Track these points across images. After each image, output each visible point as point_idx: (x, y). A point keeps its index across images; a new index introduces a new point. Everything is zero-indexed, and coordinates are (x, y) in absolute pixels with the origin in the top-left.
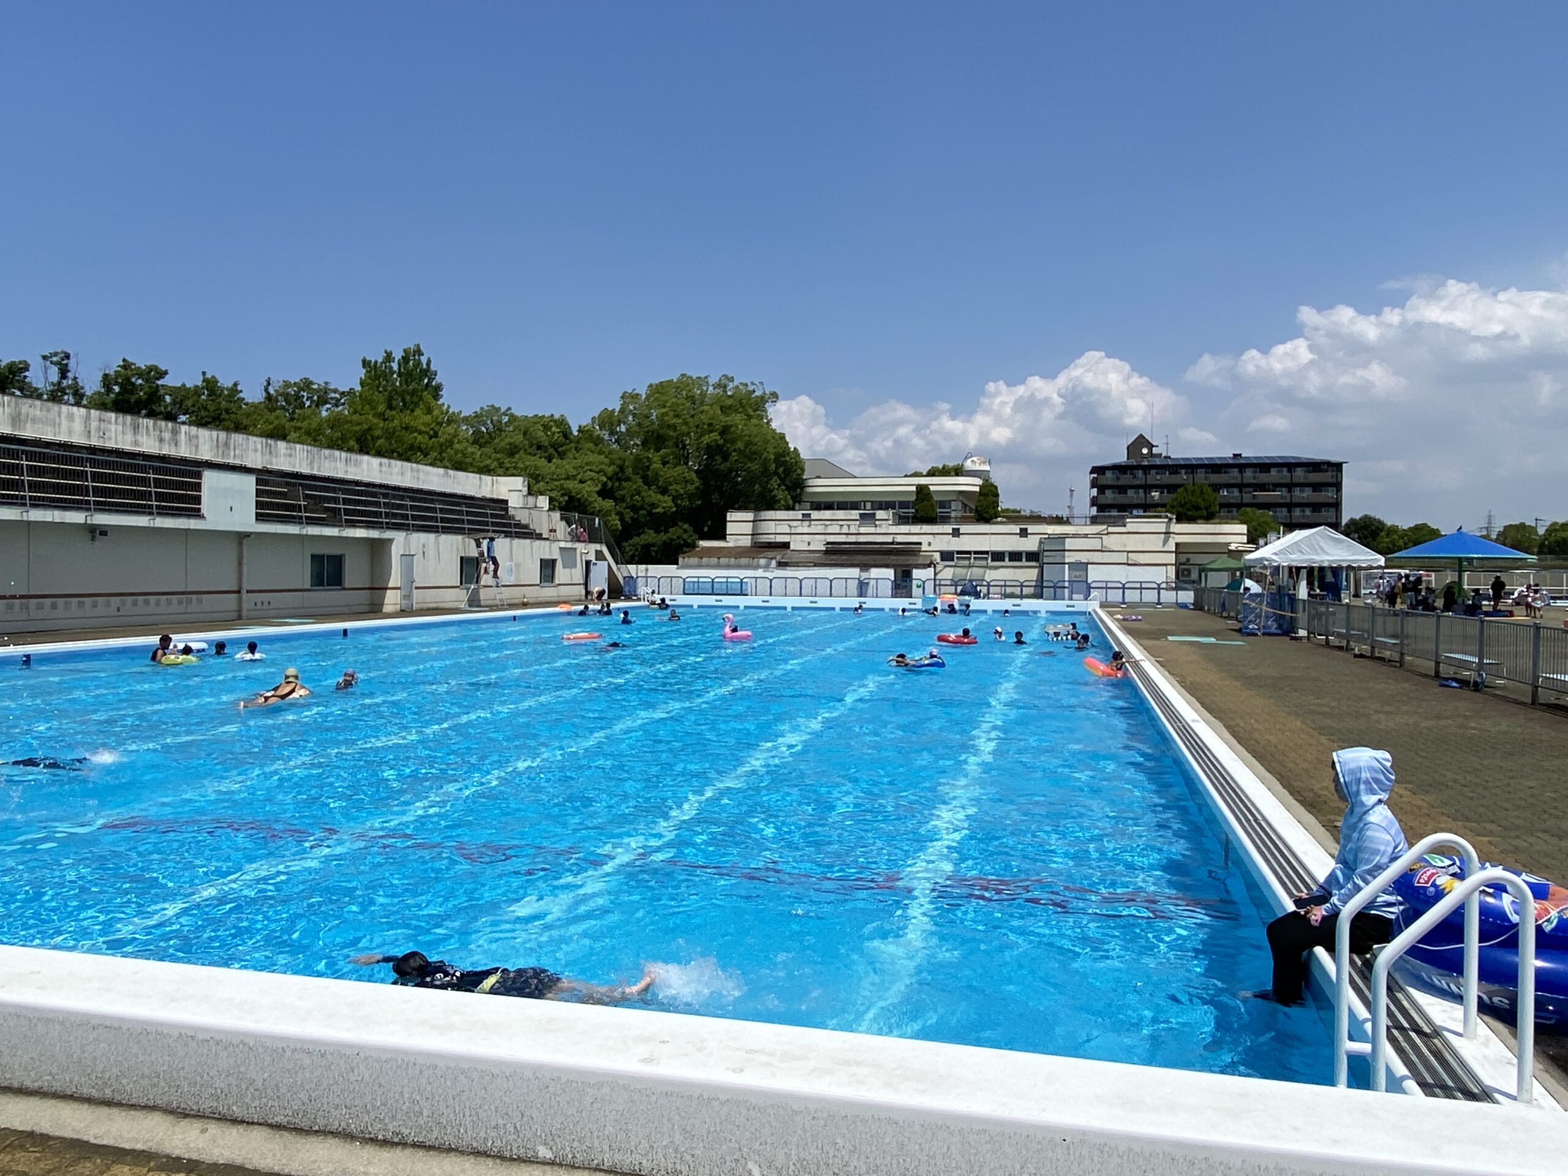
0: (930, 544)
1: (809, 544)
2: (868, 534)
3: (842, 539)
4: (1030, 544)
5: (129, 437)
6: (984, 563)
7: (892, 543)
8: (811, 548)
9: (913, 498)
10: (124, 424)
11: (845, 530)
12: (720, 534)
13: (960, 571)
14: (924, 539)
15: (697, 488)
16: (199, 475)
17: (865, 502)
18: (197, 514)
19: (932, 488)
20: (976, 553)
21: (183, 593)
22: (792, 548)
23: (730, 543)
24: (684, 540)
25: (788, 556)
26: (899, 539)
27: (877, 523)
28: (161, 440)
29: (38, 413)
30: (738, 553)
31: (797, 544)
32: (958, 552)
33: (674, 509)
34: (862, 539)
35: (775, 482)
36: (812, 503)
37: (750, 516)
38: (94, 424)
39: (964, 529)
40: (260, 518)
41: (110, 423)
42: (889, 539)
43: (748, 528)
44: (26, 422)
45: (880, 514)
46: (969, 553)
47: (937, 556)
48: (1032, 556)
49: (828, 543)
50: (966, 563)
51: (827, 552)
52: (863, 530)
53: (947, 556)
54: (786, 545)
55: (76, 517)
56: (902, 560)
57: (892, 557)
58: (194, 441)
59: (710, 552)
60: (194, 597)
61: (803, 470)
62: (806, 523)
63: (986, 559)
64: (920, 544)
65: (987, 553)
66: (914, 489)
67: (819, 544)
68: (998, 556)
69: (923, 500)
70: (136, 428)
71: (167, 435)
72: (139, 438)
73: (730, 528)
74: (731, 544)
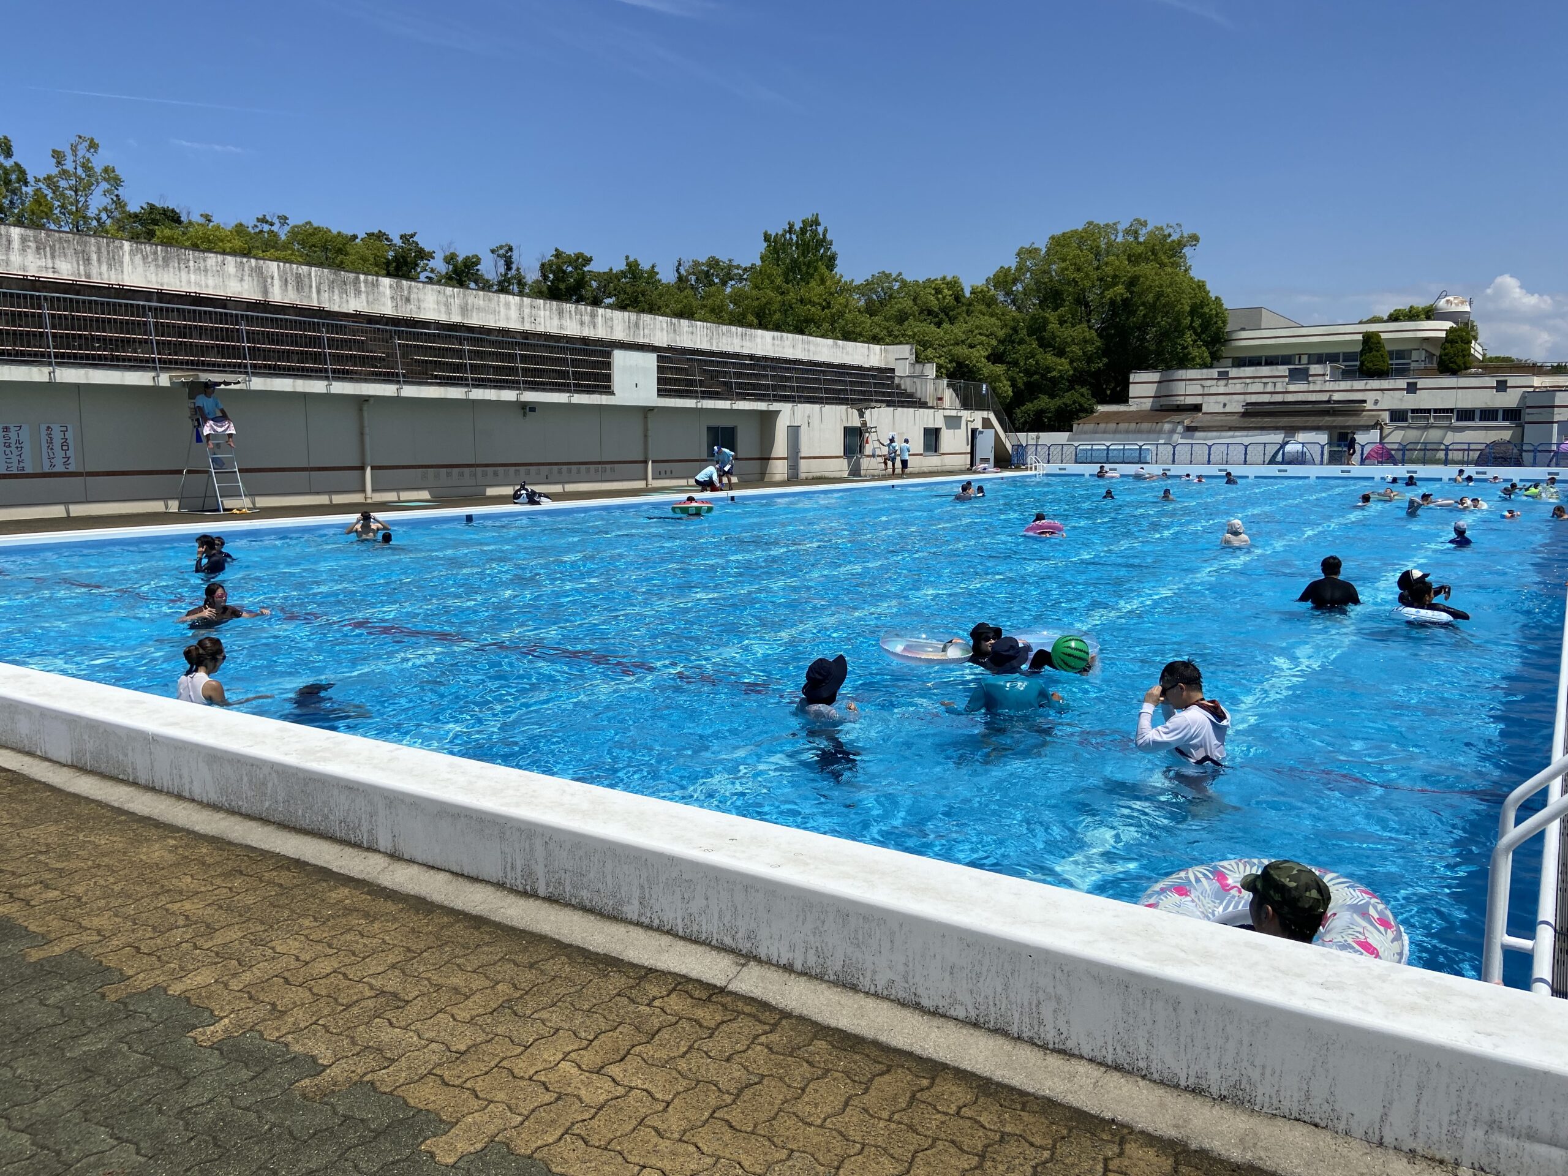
0: (1376, 402)
1: (1225, 405)
2: (1298, 392)
3: (1266, 398)
4: (1509, 399)
5: (556, 321)
6: (1446, 423)
7: (1328, 402)
8: (1228, 409)
9: (1359, 348)
10: (551, 309)
11: (1270, 388)
12: (1122, 397)
13: (1412, 435)
14: (1370, 397)
15: (1098, 348)
16: (609, 355)
17: (1300, 355)
18: (608, 390)
19: (1383, 336)
20: (1436, 411)
21: (599, 463)
22: (1204, 409)
23: (1133, 406)
24: (1080, 405)
25: (1198, 419)
26: (1336, 397)
27: (1310, 379)
28: (582, 323)
29: (481, 302)
30: (1140, 417)
31: (1211, 406)
32: (1413, 411)
33: (1071, 372)
34: (1290, 398)
35: (1189, 337)
36: (1234, 359)
37: (1155, 376)
38: (527, 311)
39: (1421, 383)
40: (661, 393)
41: (539, 309)
42: (1324, 397)
43: (1151, 390)
44: (472, 311)
45: (1315, 369)
46: (1429, 411)
47: (1386, 416)
48: (1512, 415)
49: (1248, 404)
50: (1423, 423)
51: (1245, 414)
52: (1292, 388)
53: (1398, 416)
54: (1197, 408)
55: (509, 395)
56: (1339, 421)
57: (1327, 418)
58: (610, 323)
59: (1108, 416)
60: (608, 466)
61: (1224, 322)
62: (1222, 382)
63: (1450, 418)
64: (1365, 401)
65: (1451, 410)
66: (1360, 337)
67: (1236, 405)
68: (1466, 415)
69: (1371, 350)
70: (561, 313)
71: (586, 318)
72: (564, 322)
73: (1134, 391)
74: (1132, 409)
